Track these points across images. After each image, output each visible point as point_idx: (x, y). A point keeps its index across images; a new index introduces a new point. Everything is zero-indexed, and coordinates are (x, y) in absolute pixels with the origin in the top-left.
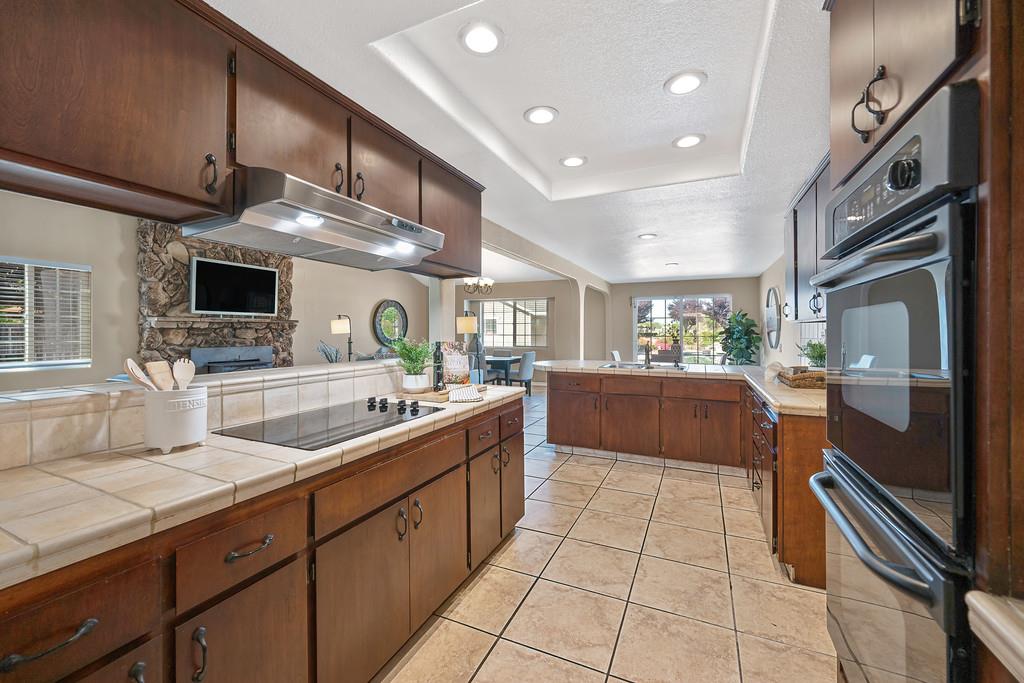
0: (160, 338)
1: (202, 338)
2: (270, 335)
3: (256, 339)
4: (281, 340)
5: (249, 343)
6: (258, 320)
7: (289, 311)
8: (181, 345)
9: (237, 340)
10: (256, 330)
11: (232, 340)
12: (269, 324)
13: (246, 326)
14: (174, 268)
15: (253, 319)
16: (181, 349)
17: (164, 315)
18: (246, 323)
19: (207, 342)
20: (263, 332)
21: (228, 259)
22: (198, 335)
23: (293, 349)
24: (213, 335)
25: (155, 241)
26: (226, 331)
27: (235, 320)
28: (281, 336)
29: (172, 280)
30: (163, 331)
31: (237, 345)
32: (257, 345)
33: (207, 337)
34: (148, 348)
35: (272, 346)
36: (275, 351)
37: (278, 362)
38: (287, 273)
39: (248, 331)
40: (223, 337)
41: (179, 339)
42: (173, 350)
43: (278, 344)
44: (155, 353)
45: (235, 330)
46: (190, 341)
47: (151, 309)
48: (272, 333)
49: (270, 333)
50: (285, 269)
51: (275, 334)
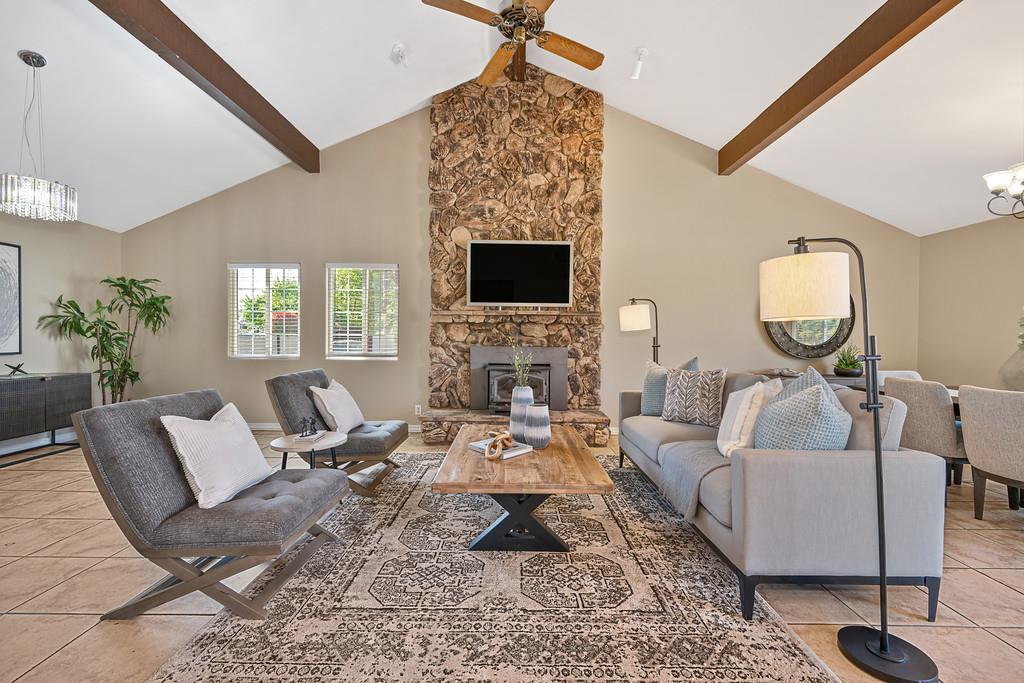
0: (442, 334)
1: (483, 335)
2: (565, 333)
3: (548, 337)
4: (582, 339)
5: (538, 343)
6: (548, 313)
7: (594, 299)
8: (465, 342)
9: (522, 338)
10: (547, 326)
11: (517, 338)
12: (559, 316)
13: (529, 320)
14: (457, 257)
15: (540, 312)
16: (464, 346)
17: (448, 309)
18: (528, 316)
19: (488, 340)
20: (556, 328)
21: (515, 237)
22: (480, 331)
23: (602, 353)
24: (495, 331)
25: (440, 229)
26: (508, 326)
27: (513, 313)
28: (580, 334)
29: (454, 270)
30: (446, 326)
31: (524, 344)
32: (549, 346)
33: (489, 334)
34: (433, 344)
35: (569, 348)
36: (574, 355)
37: (578, 370)
38: (592, 245)
39: (536, 327)
40: (507, 334)
41: (460, 335)
42: (456, 347)
43: (578, 345)
44: (440, 350)
45: (519, 325)
46: (472, 338)
47: (433, 302)
48: (569, 330)
49: (566, 330)
50: (590, 240)
51: (573, 331)
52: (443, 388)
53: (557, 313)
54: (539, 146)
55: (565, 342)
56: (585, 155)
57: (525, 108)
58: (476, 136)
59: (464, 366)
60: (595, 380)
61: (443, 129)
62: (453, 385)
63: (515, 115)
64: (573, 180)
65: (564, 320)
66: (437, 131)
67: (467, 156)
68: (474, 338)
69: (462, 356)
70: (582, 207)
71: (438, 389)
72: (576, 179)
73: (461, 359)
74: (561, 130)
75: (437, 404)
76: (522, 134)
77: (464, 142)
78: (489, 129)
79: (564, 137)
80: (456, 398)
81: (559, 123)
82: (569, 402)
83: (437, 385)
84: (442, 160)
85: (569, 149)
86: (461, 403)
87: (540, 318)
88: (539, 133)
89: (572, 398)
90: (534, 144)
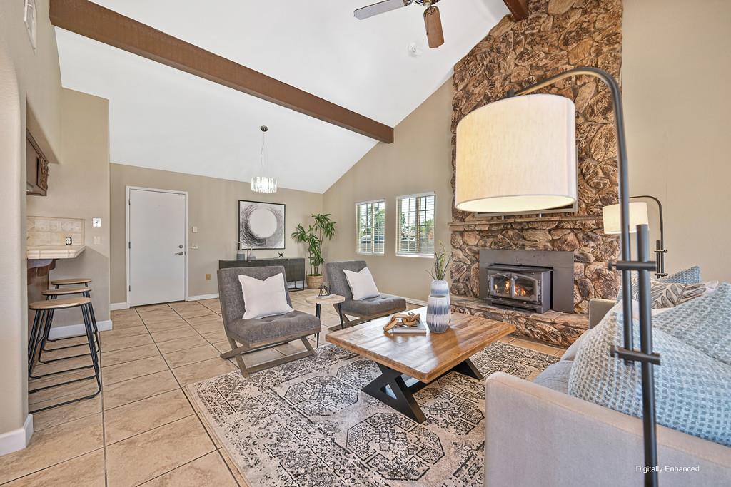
0: (459, 240)
1: (490, 240)
2: (571, 237)
3: (553, 242)
4: (591, 244)
5: (541, 247)
8: (477, 246)
9: (526, 242)
10: (550, 231)
11: (520, 243)
12: (560, 222)
16: (476, 249)
17: (464, 221)
18: (528, 223)
19: (495, 244)
20: (559, 232)
22: (487, 237)
24: (500, 236)
26: (511, 233)
28: (589, 238)
30: (462, 233)
31: (527, 248)
32: (553, 250)
33: (496, 240)
34: (454, 247)
35: (576, 252)
36: (584, 259)
37: (588, 274)
38: (606, 146)
39: (538, 232)
40: (511, 239)
41: (473, 241)
42: (470, 249)
43: (588, 251)
44: (459, 251)
45: (522, 230)
46: (482, 243)
47: (453, 216)
48: (576, 235)
49: (572, 234)
50: (602, 141)
51: (580, 236)
52: (461, 280)
53: (557, 218)
54: (542, 67)
55: (573, 247)
56: (597, 56)
57: (528, 40)
58: (486, 82)
59: (476, 265)
60: (609, 287)
61: (461, 86)
62: (468, 279)
63: (520, 50)
64: (580, 86)
65: (566, 225)
66: (457, 90)
67: (479, 100)
68: (483, 243)
69: (474, 256)
70: (593, 110)
71: (457, 281)
72: (585, 84)
73: (473, 259)
74: (566, 43)
75: (456, 291)
76: (526, 63)
77: (476, 91)
78: (496, 72)
79: (570, 48)
80: (470, 289)
81: (564, 38)
82: (577, 306)
83: (456, 278)
84: (461, 110)
85: (576, 57)
86: (473, 293)
87: (539, 224)
88: (542, 55)
89: (581, 302)
90: (537, 68)
